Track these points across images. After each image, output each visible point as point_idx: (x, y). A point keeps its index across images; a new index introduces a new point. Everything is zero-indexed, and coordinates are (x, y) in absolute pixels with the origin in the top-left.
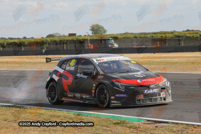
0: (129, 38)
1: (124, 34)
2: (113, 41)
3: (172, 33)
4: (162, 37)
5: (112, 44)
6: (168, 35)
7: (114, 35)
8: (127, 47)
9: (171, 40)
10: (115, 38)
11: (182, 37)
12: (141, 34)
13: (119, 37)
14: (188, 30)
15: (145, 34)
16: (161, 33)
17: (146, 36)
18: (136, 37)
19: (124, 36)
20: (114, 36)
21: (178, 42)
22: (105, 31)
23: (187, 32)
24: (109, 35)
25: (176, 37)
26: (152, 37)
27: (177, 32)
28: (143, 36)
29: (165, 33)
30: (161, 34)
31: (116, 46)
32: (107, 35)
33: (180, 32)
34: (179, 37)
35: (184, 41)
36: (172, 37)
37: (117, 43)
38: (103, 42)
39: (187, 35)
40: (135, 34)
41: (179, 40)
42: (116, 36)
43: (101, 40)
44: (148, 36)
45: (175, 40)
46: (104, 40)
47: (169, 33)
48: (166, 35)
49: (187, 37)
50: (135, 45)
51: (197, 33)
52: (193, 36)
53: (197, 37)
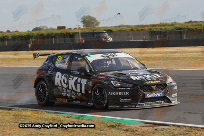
0: (125, 31)
1: (119, 26)
2: (106, 34)
3: (173, 25)
4: (161, 29)
5: (106, 38)
6: (168, 27)
7: (108, 27)
8: (123, 41)
9: (171, 32)
10: (110, 31)
11: (184, 29)
12: (138, 26)
13: (114, 30)
14: (191, 22)
15: (142, 26)
17: (143, 28)
18: (132, 30)
19: (119, 29)
20: (108, 29)
21: (180, 35)
22: (98, 23)
23: (190, 24)
24: (102, 28)
25: (177, 29)
26: (151, 29)
27: (179, 24)
28: (140, 28)
29: (164, 25)
30: (161, 26)
31: (110, 39)
32: (100, 28)
33: (181, 24)
34: (180, 29)
35: (187, 34)
36: (172, 30)
37: (111, 37)
38: (95, 35)
39: (189, 27)
40: (130, 26)
41: (181, 33)
42: (110, 28)
43: (93, 34)
44: (146, 28)
45: (176, 33)
46: (97, 33)
47: (169, 25)
48: (165, 27)
49: (190, 30)
50: (131, 39)
51: (201, 25)
52: (196, 28)
53: (201, 30)
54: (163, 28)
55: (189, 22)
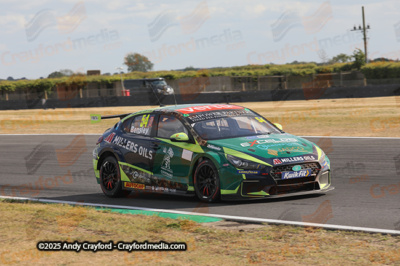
0: (194, 77)
1: (185, 70)
2: (165, 83)
3: (267, 67)
4: (250, 74)
5: (163, 89)
6: (260, 71)
7: (166, 72)
9: (264, 79)
10: (169, 78)
11: (285, 74)
12: (214, 69)
13: (176, 75)
14: (295, 63)
15: (220, 69)
16: (248, 68)
17: (221, 73)
18: (204, 76)
19: (184, 74)
20: (166, 74)
21: (279, 83)
22: (150, 66)
23: (294, 66)
24: (158, 72)
25: (275, 74)
26: (233, 74)
27: (276, 66)
28: (217, 73)
29: (255, 67)
30: (249, 69)
31: (170, 90)
32: (154, 73)
33: (281, 66)
34: (279, 74)
35: (289, 81)
36: (267, 75)
37: (172, 86)
38: (147, 84)
39: (294, 71)
40: (203, 70)
41: (280, 80)
42: (170, 73)
43: (144, 82)
44: (226, 73)
45: (273, 80)
46: (149, 81)
47: (262, 67)
48: (256, 71)
49: (294, 75)
50: (203, 89)
51: (311, 67)
52: (304, 73)
53: (311, 75)
54: (252, 72)
55: (292, 64)
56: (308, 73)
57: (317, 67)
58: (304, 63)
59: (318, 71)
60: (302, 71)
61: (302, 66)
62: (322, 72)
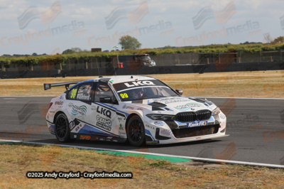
0: (171, 53)
1: (164, 48)
2: (149, 57)
3: (226, 46)
4: (213, 51)
5: (148, 62)
6: (220, 49)
7: (150, 49)
8: (168, 65)
9: (224, 55)
10: (152, 54)
11: (239, 51)
12: (186, 48)
13: (157, 52)
14: (247, 43)
15: (191, 48)
16: (211, 46)
17: (191, 50)
18: (179, 52)
19: (163, 51)
20: (150, 51)
21: (234, 58)
22: (139, 45)
23: (246, 45)
24: (144, 50)
25: (231, 52)
26: (200, 51)
27: (232, 45)
28: (188, 51)
29: (217, 46)
30: (212, 48)
31: (153, 63)
32: (141, 50)
33: (236, 46)
34: (235, 51)
35: (242, 57)
36: (225, 52)
37: (154, 60)
38: (136, 59)
39: (246, 49)
40: (177, 48)
41: (235, 55)
42: (153, 51)
43: (134, 57)
44: (195, 50)
46: (137, 56)
47: (221, 46)
48: (217, 49)
49: (246, 52)
50: (177, 63)
51: (259, 47)
52: (253, 51)
53: (258, 52)
54: (214, 50)
55: (244, 44)
56: (256, 51)
57: (263, 47)
58: (253, 43)
59: (264, 50)
60: (252, 49)
61: (252, 45)
62: (266, 50)
